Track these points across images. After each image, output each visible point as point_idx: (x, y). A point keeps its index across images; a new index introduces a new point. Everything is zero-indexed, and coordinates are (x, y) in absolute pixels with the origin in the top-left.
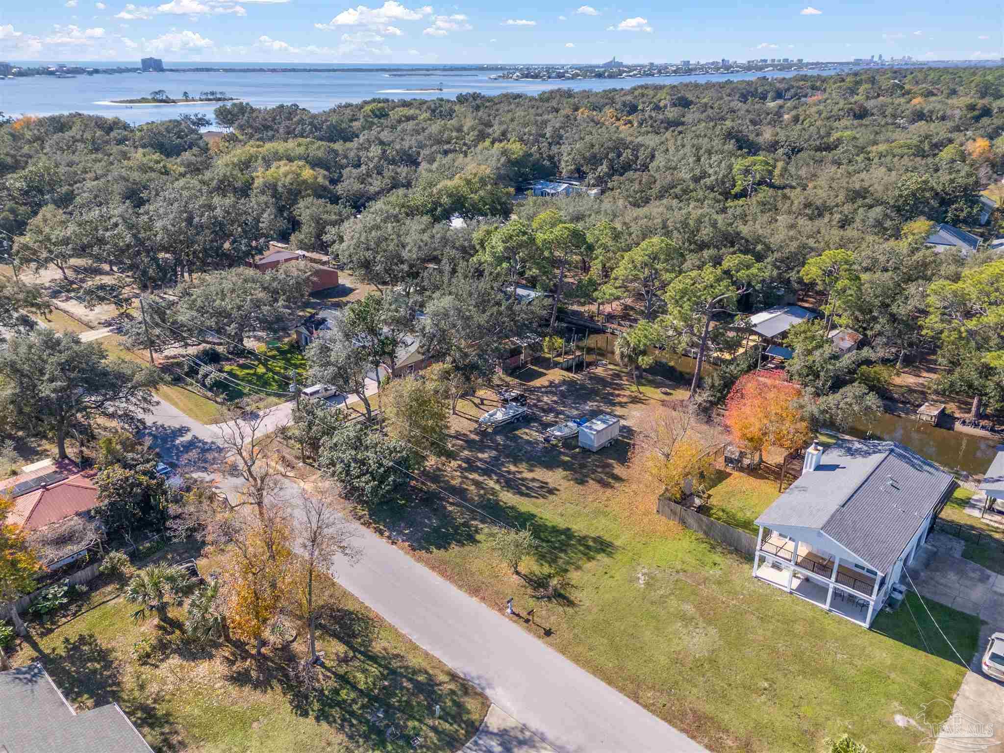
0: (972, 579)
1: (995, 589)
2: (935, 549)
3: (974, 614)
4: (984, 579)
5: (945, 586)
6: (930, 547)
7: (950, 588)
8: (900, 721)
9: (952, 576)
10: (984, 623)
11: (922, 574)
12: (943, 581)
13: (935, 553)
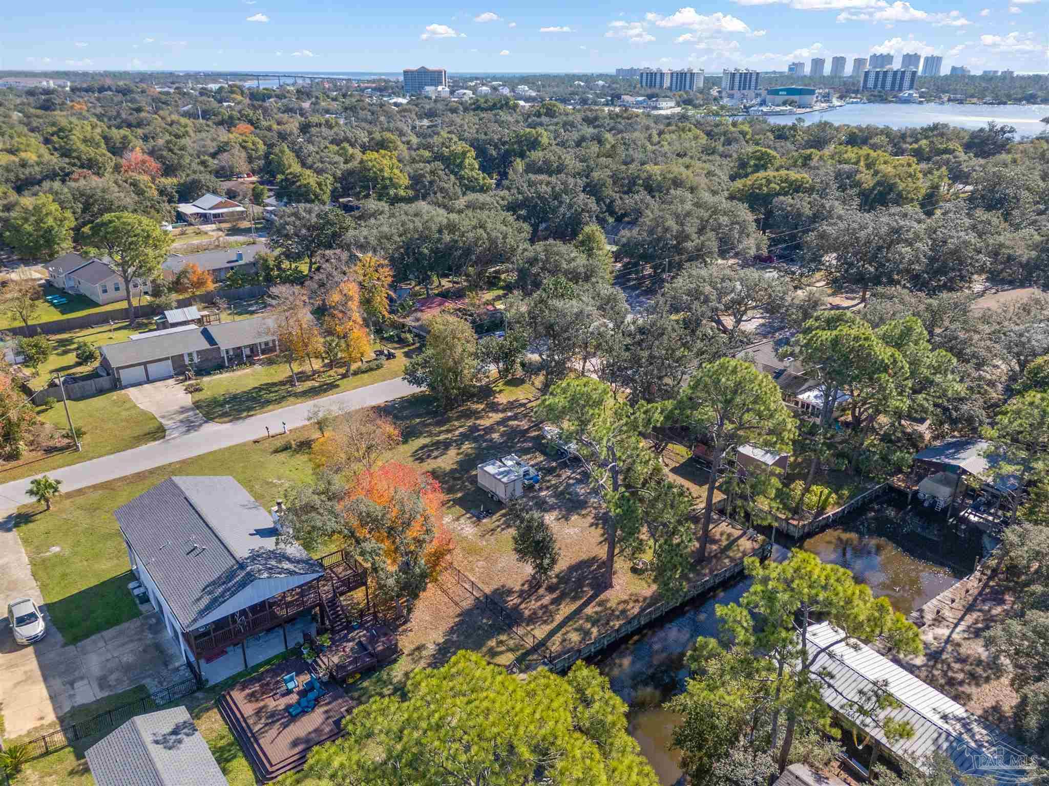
0: (111, 672)
1: (86, 682)
2: (170, 667)
3: (79, 644)
4: (102, 682)
5: (123, 645)
6: (177, 664)
7: (119, 646)
8: (56, 549)
9: (128, 658)
10: (65, 645)
11: (150, 636)
12: (131, 646)
13: (166, 665)
